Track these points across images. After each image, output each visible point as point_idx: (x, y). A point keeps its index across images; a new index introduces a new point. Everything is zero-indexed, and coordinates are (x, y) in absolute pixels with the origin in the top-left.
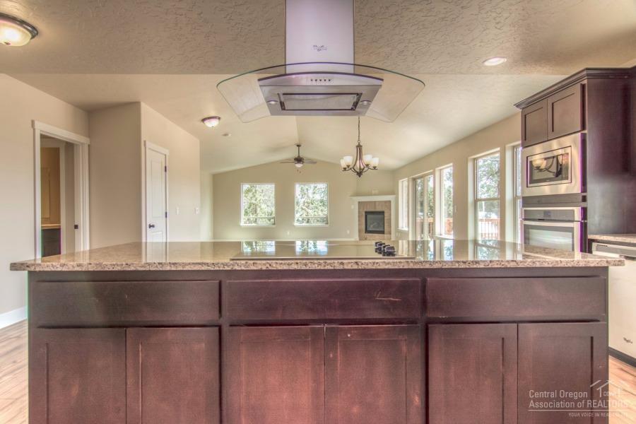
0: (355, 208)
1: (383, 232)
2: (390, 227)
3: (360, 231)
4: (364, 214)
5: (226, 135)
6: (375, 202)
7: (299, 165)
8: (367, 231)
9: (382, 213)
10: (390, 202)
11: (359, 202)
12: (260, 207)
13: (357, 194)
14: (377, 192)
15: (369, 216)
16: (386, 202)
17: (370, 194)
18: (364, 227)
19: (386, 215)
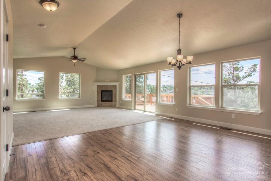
0: (95, 89)
1: (111, 101)
2: (116, 99)
3: (98, 101)
4: (100, 92)
5: (41, 25)
6: (107, 86)
7: (74, 61)
8: (102, 101)
9: (112, 91)
10: (116, 86)
11: (97, 86)
12: (26, 87)
13: (97, 81)
14: (108, 80)
15: (103, 93)
16: (113, 86)
17: (105, 82)
18: (100, 99)
19: (113, 92)
